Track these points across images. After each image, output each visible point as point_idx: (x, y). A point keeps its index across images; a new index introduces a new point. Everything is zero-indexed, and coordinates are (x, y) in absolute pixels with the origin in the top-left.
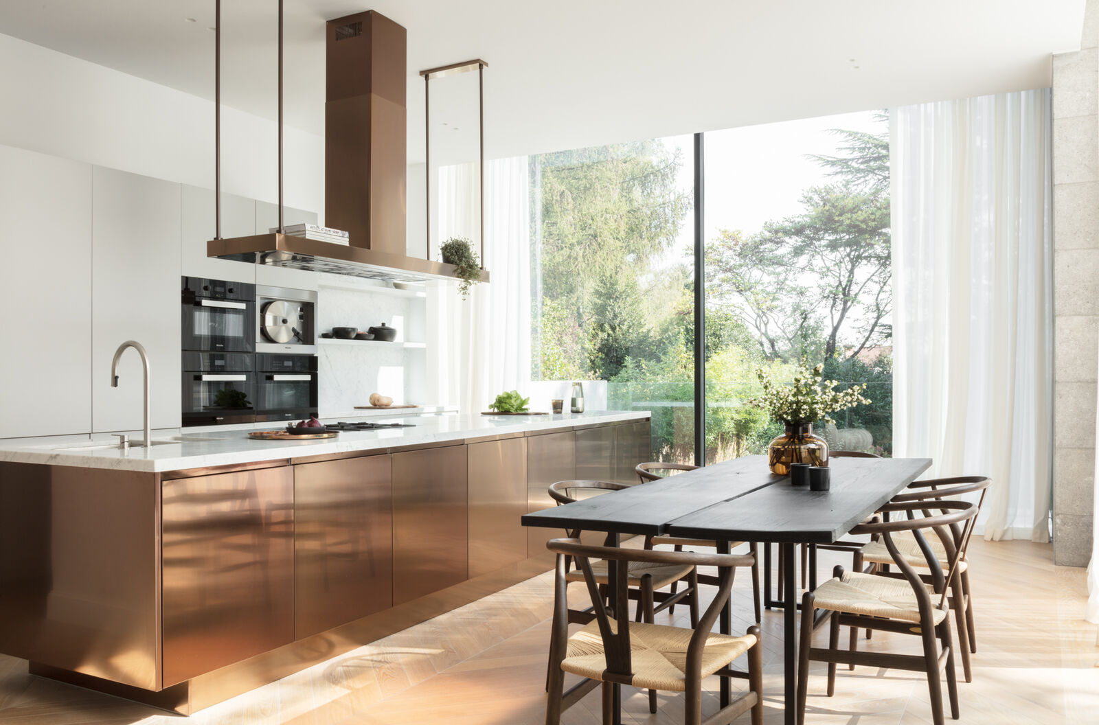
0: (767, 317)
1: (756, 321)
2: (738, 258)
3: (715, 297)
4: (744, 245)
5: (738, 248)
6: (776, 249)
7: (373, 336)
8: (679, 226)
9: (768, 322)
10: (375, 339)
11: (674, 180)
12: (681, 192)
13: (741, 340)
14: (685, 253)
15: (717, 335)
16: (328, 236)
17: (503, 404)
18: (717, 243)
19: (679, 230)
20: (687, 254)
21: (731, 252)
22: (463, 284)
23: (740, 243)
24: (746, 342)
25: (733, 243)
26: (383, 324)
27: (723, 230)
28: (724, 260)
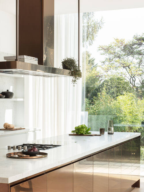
0: (134, 78)
1: (130, 79)
2: (122, 52)
3: (113, 69)
4: (125, 46)
5: (122, 47)
6: (139, 48)
7: (4, 96)
8: (95, 36)
9: (135, 80)
10: (5, 98)
11: (93, 15)
12: (96, 21)
13: (128, 89)
14: (98, 49)
15: (117, 87)
16: (31, 60)
17: (80, 131)
18: (113, 45)
19: (94, 38)
20: (99, 49)
21: (119, 49)
22: (74, 79)
23: (124, 45)
24: (130, 90)
25: (120, 45)
26: (8, 90)
27: (116, 39)
28: (116, 52)
